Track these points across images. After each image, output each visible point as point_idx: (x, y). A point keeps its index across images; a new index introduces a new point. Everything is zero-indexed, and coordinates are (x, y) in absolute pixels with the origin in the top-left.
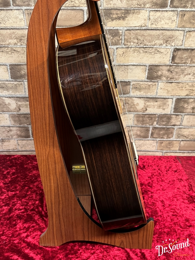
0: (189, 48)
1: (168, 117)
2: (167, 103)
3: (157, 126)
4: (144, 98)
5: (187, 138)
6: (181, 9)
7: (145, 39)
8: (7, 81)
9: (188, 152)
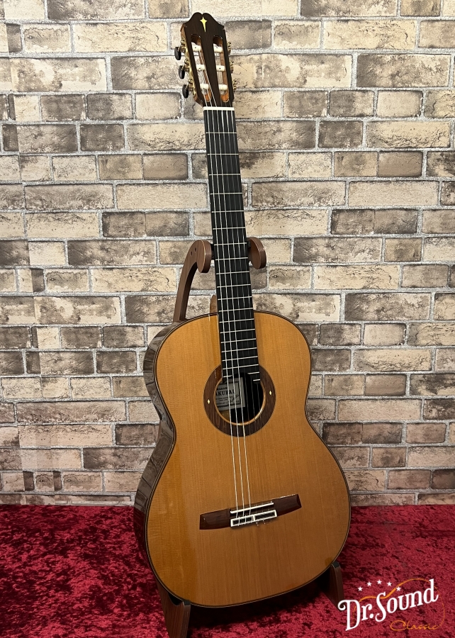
0: (356, 208)
1: (337, 329)
3: (319, 346)
4: (292, 294)
5: (376, 368)
6: (336, 150)
7: (285, 197)
8: (62, 268)
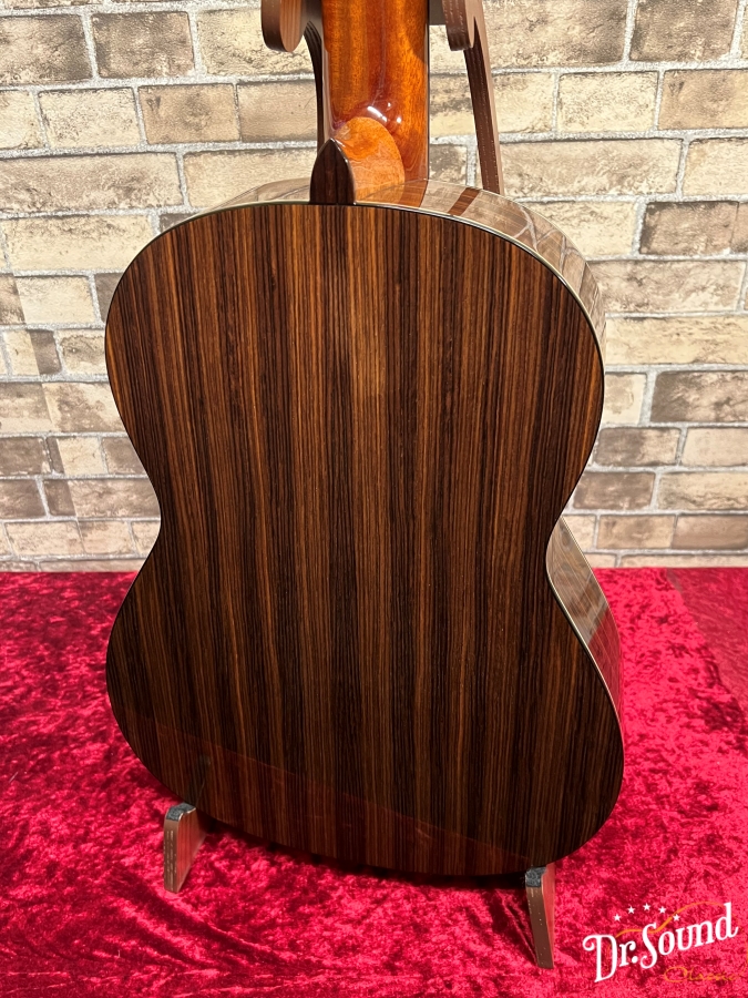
0: (699, 198)
1: (632, 438)
2: (628, 390)
3: (596, 467)
5: (701, 505)
6: (670, 66)
7: (548, 175)
8: (90, 328)
9: (705, 555)
